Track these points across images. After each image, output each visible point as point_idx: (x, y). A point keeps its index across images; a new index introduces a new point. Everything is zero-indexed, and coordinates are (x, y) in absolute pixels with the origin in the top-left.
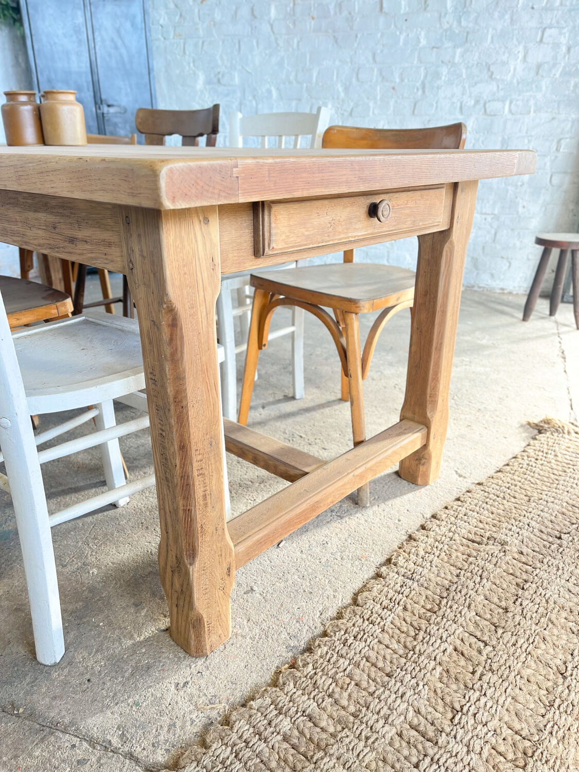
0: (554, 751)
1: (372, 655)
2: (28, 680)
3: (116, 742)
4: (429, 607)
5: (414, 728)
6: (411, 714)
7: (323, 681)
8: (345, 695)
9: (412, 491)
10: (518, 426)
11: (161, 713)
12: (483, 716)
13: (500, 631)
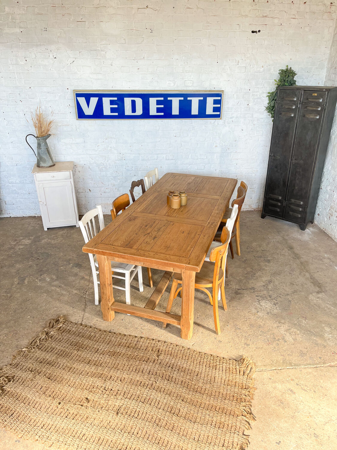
0: (99, 369)
1: (112, 341)
2: (92, 304)
3: (84, 318)
4: (129, 346)
5: (98, 350)
6: (100, 348)
7: (103, 336)
8: (101, 339)
9: (177, 336)
10: (240, 355)
11: (91, 320)
12: (103, 358)
13: (127, 358)
